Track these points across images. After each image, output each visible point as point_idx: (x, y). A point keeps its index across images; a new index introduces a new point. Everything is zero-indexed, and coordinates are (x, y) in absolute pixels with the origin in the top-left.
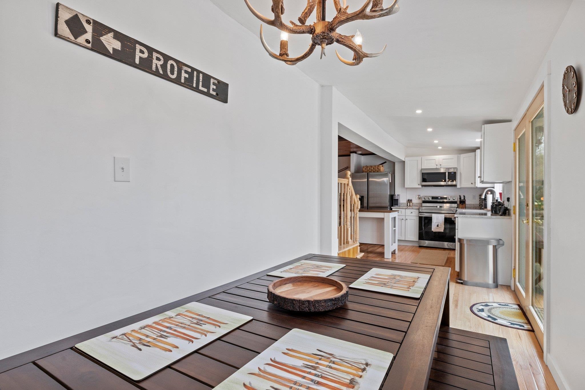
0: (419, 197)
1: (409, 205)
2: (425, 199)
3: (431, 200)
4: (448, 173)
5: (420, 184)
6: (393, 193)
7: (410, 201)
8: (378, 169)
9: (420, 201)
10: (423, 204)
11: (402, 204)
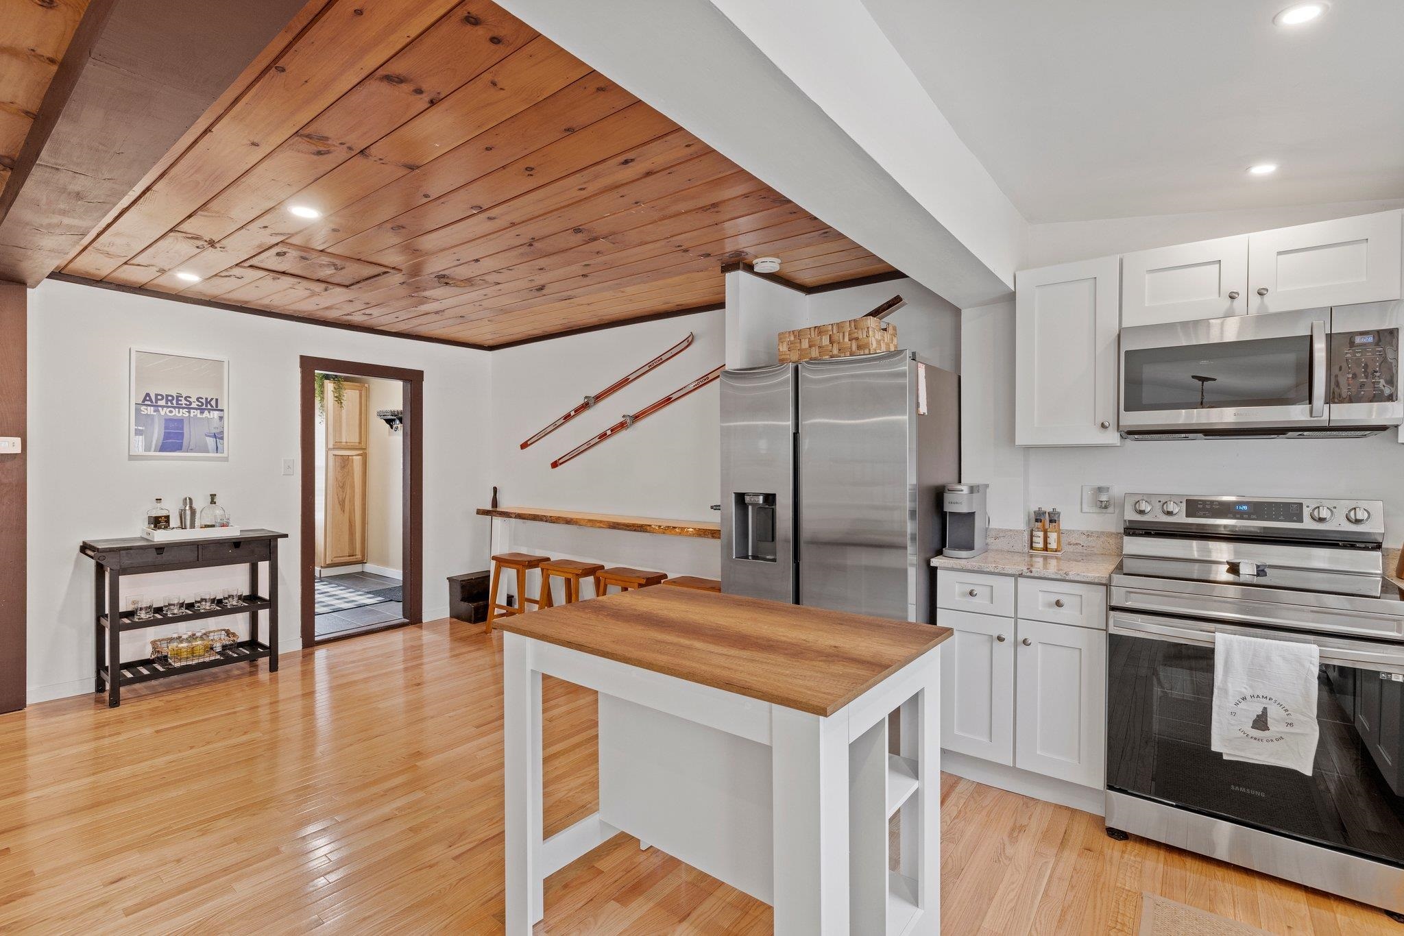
0: (1104, 498)
1: (1041, 545)
2: (1142, 512)
3: (1181, 518)
4: (1330, 337)
5: (1110, 419)
6: (943, 476)
7: (1044, 520)
8: (857, 339)
9: (1111, 523)
10: (1126, 539)
11: (1001, 534)
